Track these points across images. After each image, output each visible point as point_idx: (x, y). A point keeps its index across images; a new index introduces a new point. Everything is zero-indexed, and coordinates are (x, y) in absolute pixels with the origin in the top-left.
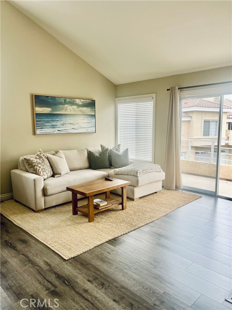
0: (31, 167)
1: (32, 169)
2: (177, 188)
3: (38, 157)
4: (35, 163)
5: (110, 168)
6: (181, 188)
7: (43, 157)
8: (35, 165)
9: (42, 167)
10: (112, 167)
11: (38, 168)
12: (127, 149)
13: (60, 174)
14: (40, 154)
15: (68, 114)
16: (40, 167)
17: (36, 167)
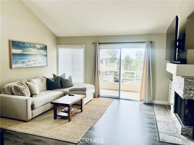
0: (19, 92)
1: (20, 93)
2: (99, 96)
3: (20, 84)
4: (22, 88)
5: (62, 88)
6: (101, 96)
7: (24, 84)
8: (22, 90)
9: (26, 91)
10: (63, 88)
11: (24, 92)
12: (71, 76)
13: (36, 95)
14: (21, 82)
15: (31, 54)
16: (25, 91)
17: (22, 92)
